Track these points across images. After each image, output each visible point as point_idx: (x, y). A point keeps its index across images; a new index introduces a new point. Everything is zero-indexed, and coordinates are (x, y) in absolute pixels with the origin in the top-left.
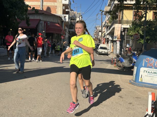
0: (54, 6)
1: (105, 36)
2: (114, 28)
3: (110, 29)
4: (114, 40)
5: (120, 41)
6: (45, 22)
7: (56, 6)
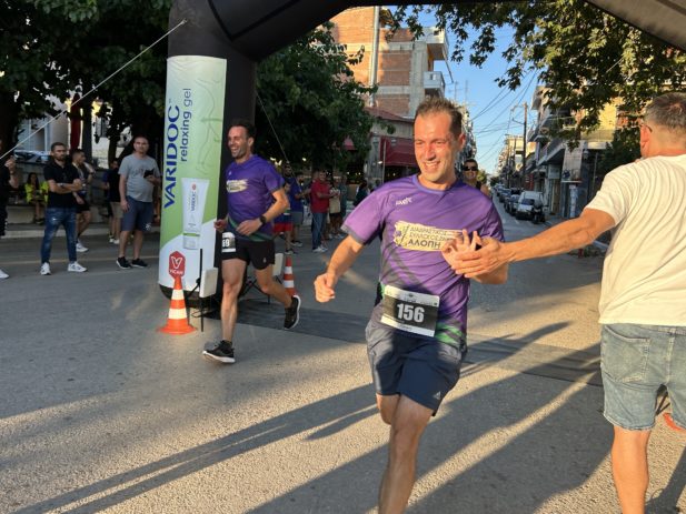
0: (402, 95)
1: (534, 167)
2: (563, 151)
3: (549, 152)
4: (563, 181)
5: (577, 184)
6: (383, 141)
7: (408, 96)
